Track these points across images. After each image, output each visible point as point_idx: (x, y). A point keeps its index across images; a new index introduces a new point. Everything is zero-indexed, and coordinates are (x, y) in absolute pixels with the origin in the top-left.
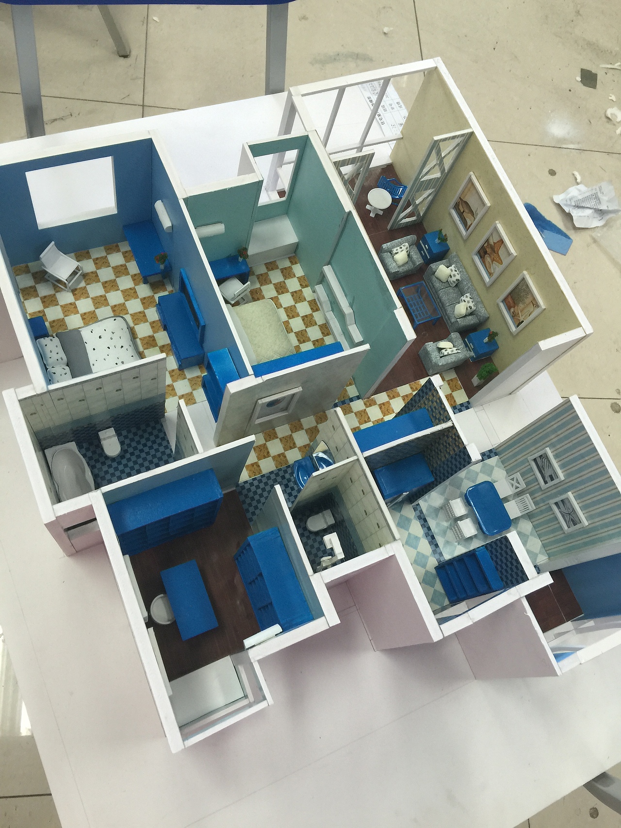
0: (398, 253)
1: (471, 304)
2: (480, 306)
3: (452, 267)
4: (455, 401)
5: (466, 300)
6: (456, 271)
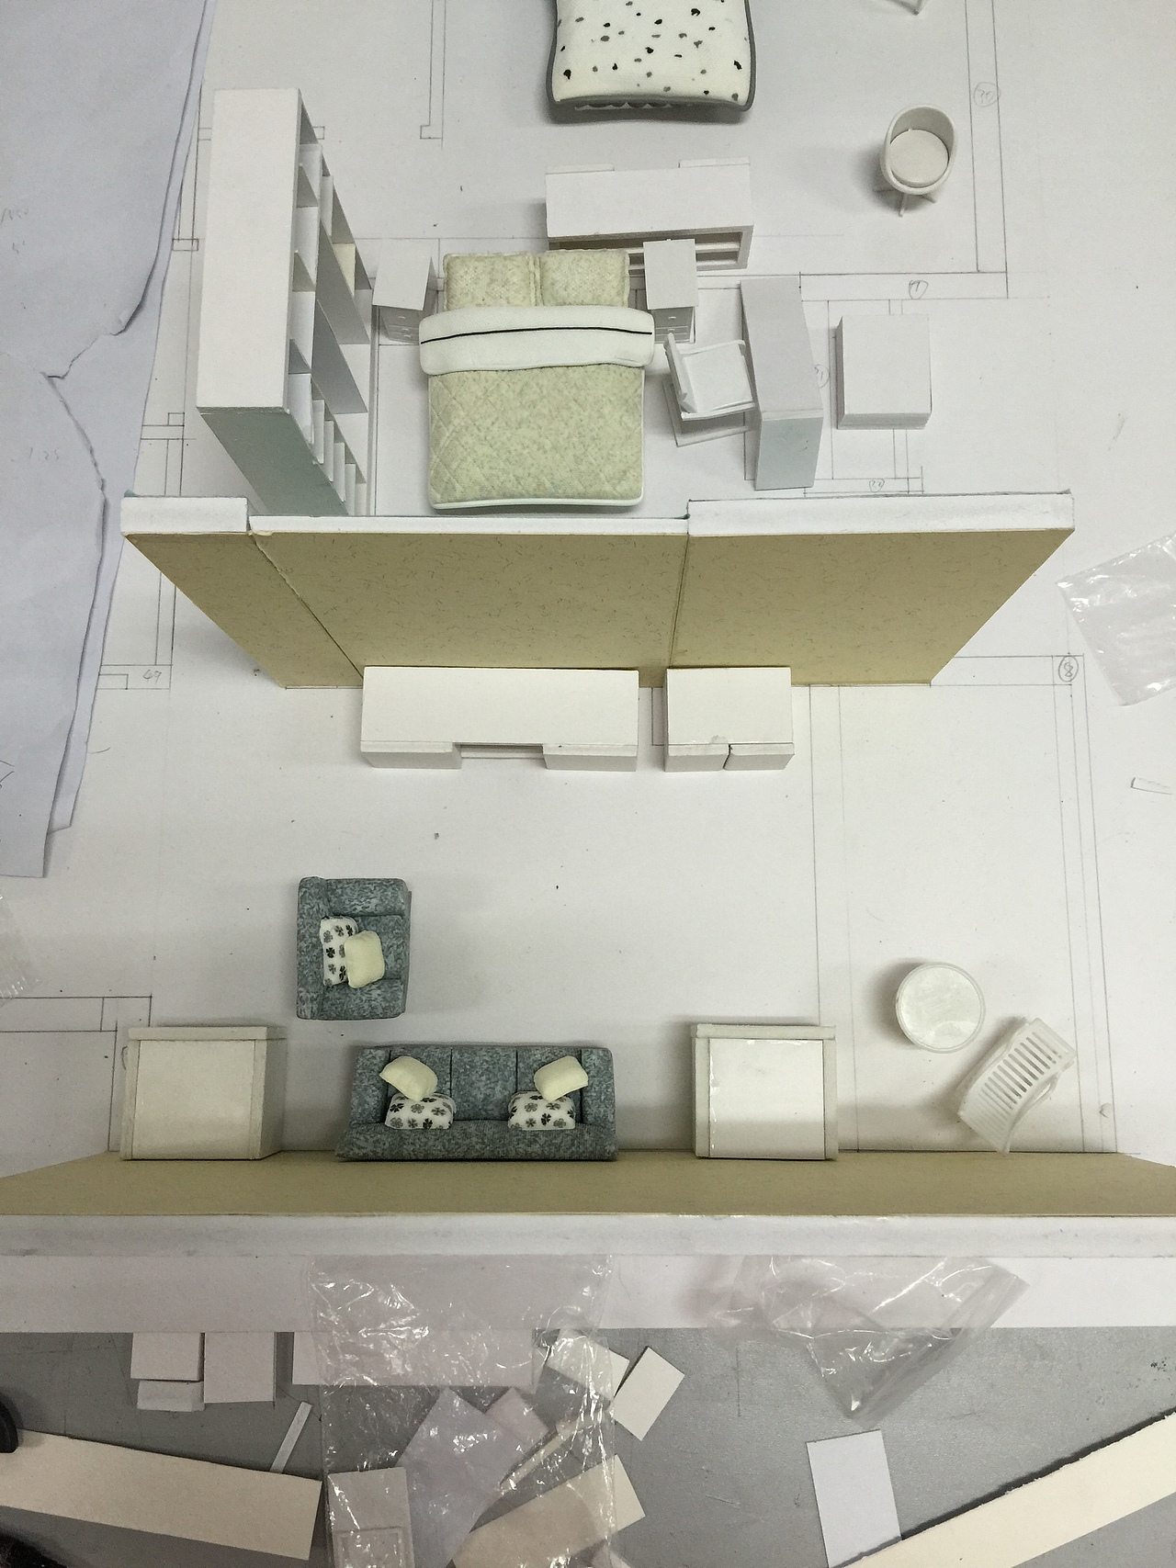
0: (342, 969)
1: (405, 1115)
2: (387, 1141)
5: (429, 1108)
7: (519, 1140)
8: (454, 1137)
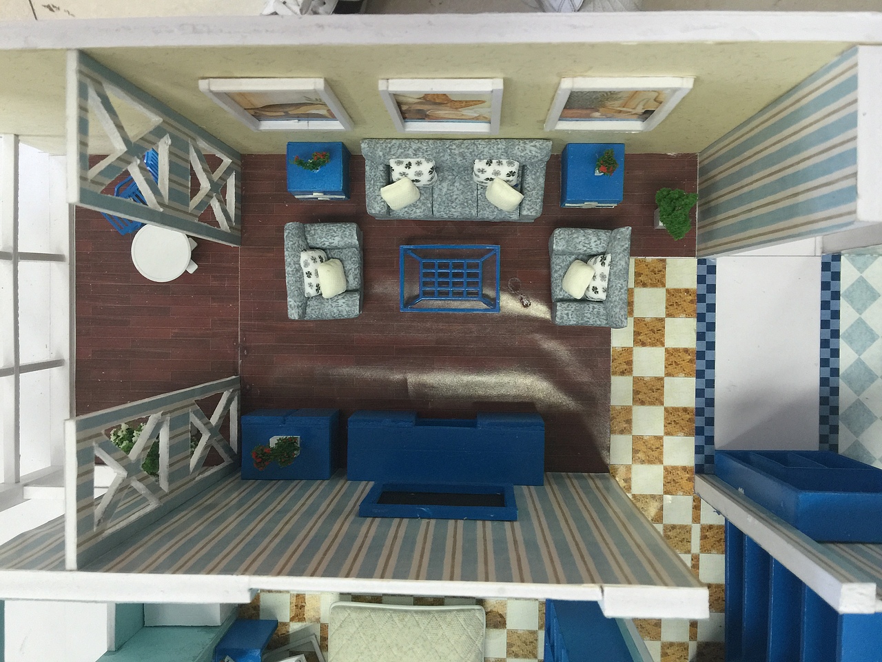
0: (318, 286)
1: (505, 169)
2: (517, 151)
3: (397, 170)
4: (687, 291)
5: (489, 174)
6: (409, 165)
7: (426, 151)
8: (471, 153)
